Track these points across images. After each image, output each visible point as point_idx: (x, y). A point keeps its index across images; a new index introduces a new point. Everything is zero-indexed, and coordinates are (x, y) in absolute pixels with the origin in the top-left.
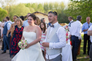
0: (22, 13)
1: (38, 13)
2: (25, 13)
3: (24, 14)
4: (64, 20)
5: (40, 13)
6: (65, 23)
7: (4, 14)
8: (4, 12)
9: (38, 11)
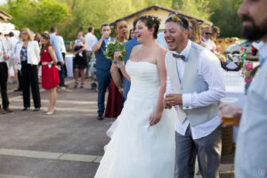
0: (110, 10)
1: (156, 8)
2: (119, 10)
3: (117, 12)
4: (230, 27)
5: (162, 9)
6: (233, 38)
7: (58, 15)
8: (60, 10)
9: (157, 5)
